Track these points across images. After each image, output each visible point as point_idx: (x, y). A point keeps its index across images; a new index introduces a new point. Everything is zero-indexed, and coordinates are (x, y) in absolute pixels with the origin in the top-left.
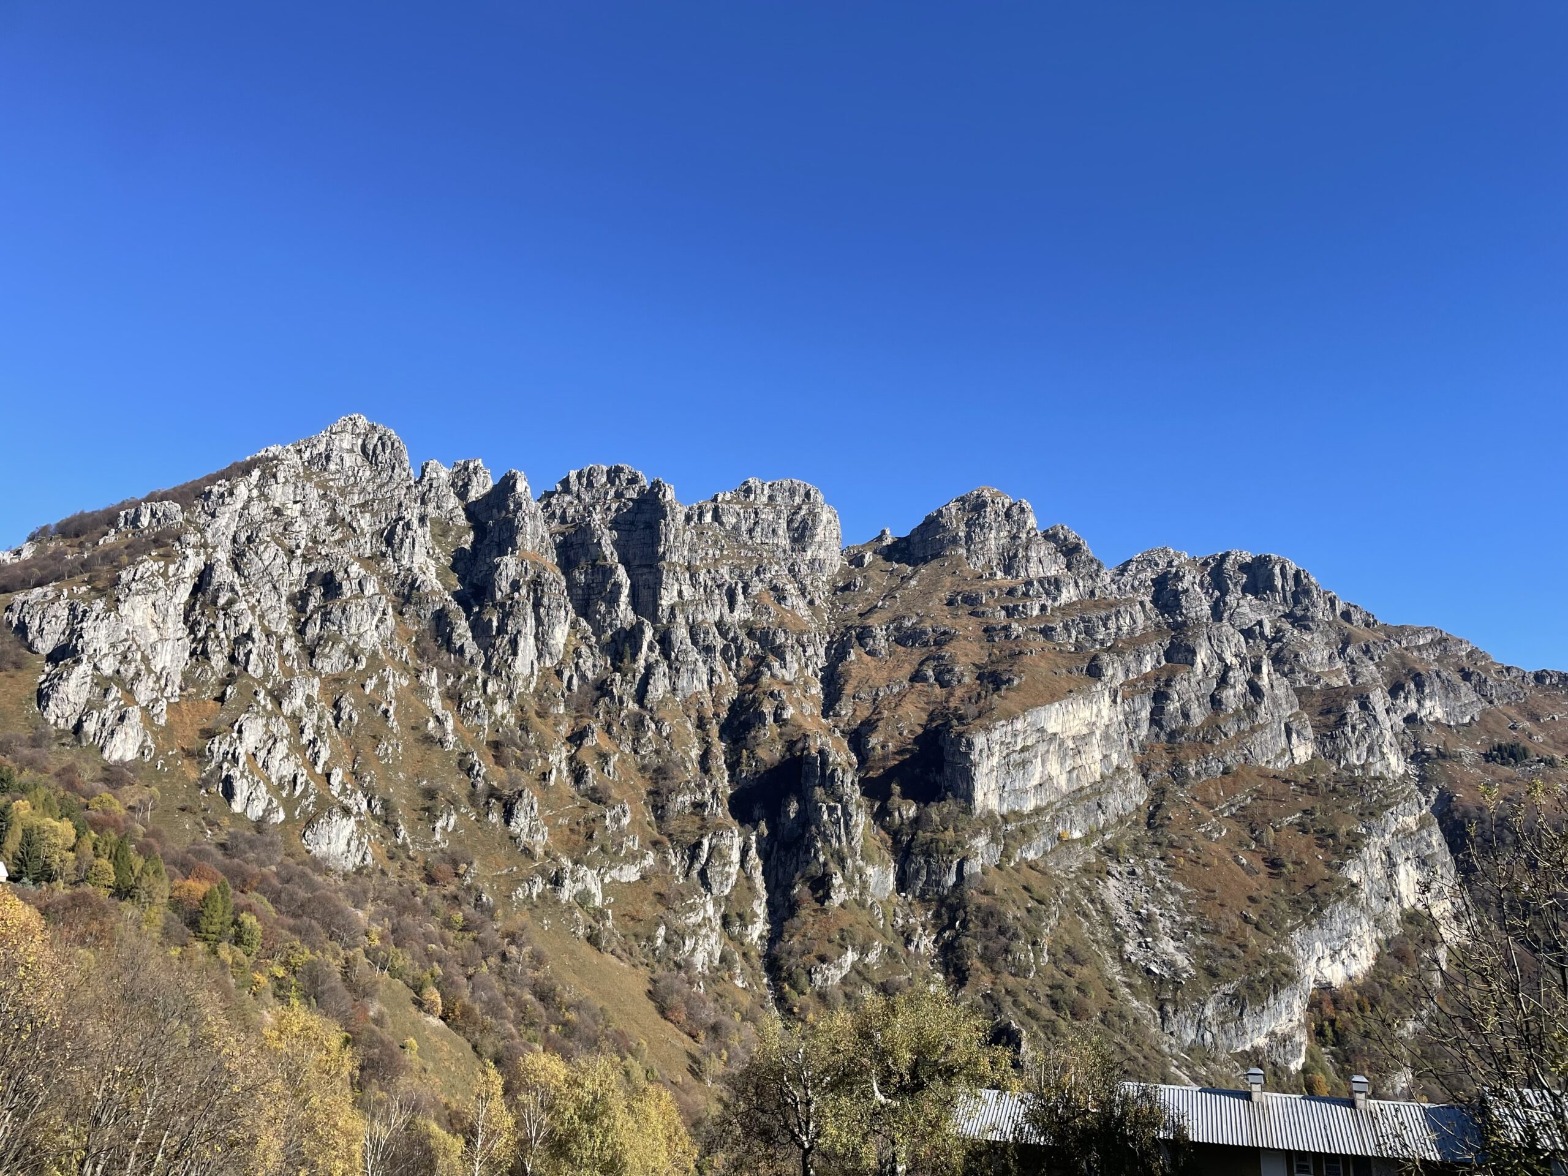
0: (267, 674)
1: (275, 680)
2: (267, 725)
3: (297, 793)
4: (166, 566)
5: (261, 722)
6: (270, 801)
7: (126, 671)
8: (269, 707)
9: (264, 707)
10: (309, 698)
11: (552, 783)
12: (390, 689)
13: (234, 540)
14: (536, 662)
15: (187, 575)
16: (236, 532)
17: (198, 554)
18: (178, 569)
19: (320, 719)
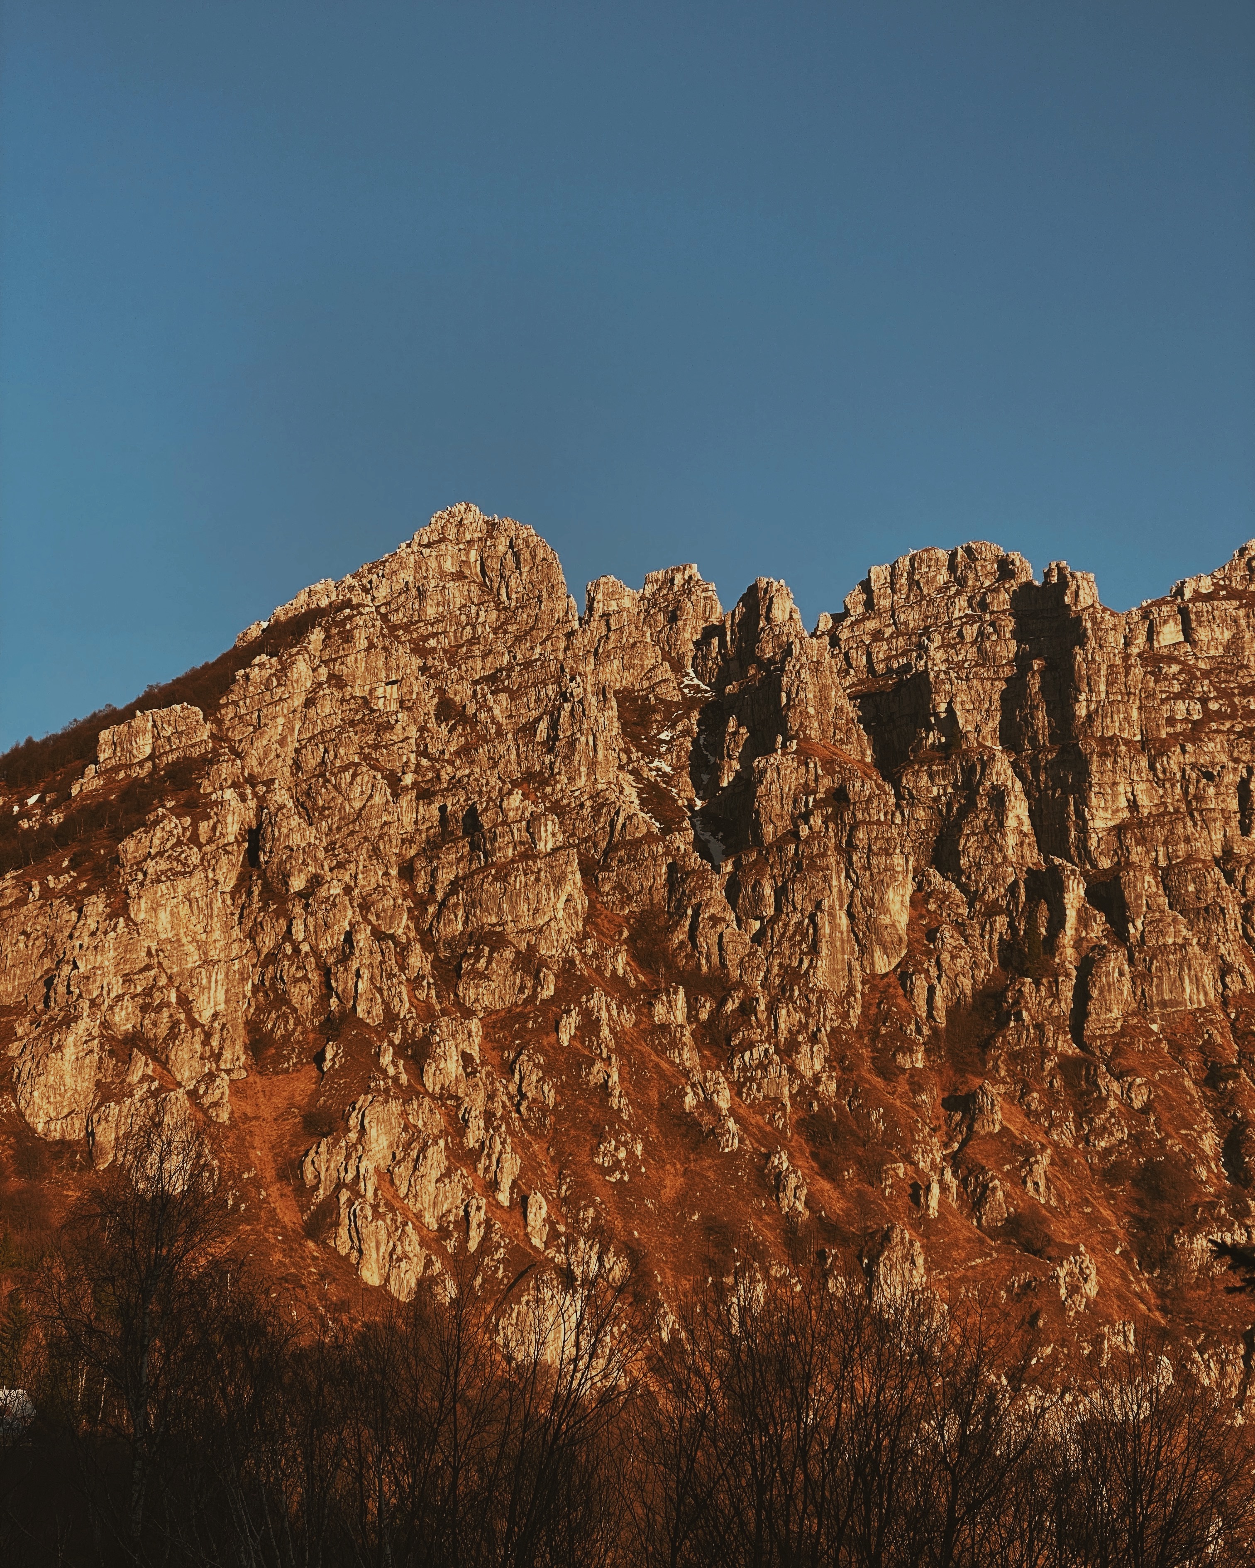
0: (391, 1018)
1: (404, 1028)
2: (404, 1114)
3: (473, 1245)
4: (195, 825)
5: (395, 1106)
6: (429, 1264)
7: (155, 1024)
8: (404, 1078)
9: (396, 1079)
10: (466, 1058)
11: (933, 1213)
12: (605, 1032)
13: (297, 765)
14: (856, 965)
15: (231, 839)
16: (297, 751)
17: (243, 798)
18: (214, 829)
19: (491, 1097)
